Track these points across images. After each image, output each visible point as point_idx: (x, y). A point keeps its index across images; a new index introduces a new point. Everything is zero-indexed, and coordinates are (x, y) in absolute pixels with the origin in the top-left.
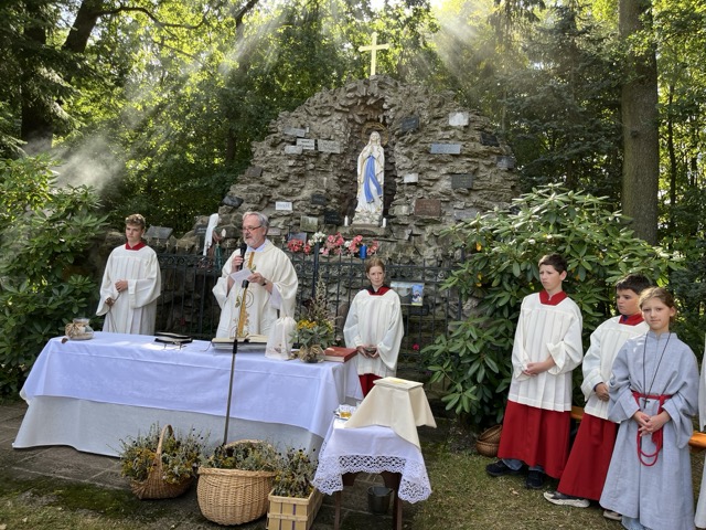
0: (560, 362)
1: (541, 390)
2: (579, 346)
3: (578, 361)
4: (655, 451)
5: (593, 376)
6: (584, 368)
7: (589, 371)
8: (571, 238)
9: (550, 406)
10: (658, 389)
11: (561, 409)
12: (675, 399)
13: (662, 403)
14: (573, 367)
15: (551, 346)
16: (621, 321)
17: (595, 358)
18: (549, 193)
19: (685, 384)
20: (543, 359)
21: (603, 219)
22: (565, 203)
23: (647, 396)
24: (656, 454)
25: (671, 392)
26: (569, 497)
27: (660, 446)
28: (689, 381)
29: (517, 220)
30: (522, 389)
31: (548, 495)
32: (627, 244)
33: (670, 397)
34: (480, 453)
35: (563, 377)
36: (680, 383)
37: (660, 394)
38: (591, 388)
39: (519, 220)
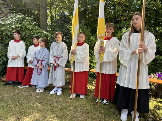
0: (21, 56)
1: (16, 63)
2: (25, 52)
3: (25, 55)
4: (40, 72)
5: (29, 59)
6: (27, 57)
7: (28, 58)
8: (24, 27)
9: (19, 67)
10: (41, 59)
11: (21, 67)
12: (45, 61)
13: (42, 62)
14: (24, 57)
15: (18, 52)
16: (34, 46)
17: (29, 55)
18: (18, 15)
19: (46, 58)
20: (16, 55)
21: (32, 23)
22: (23, 18)
23: (39, 61)
24: (41, 72)
25: (44, 59)
26: (24, 86)
27: (41, 71)
28: (47, 58)
29: (9, 21)
30: (11, 63)
31: (19, 87)
32: (37, 29)
33: (44, 60)
34: (3, 81)
35: (22, 59)
36: (45, 58)
37: (41, 60)
38: (29, 62)
39: (10, 21)
